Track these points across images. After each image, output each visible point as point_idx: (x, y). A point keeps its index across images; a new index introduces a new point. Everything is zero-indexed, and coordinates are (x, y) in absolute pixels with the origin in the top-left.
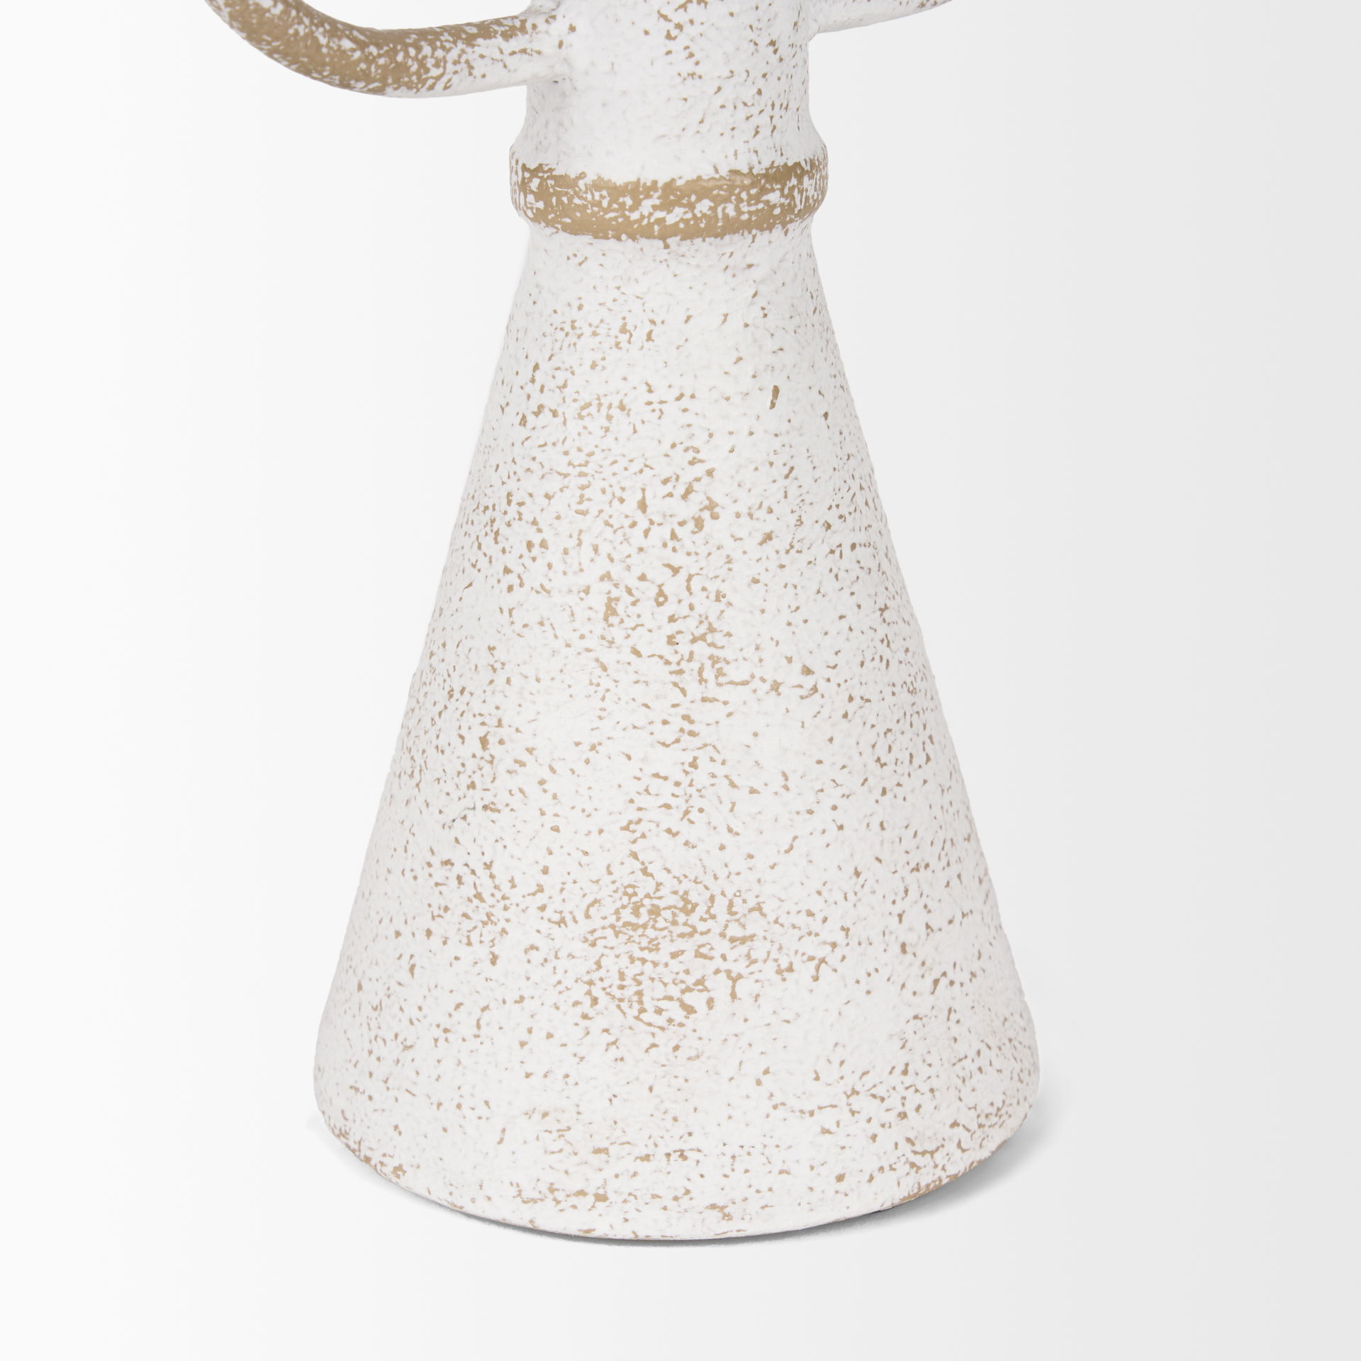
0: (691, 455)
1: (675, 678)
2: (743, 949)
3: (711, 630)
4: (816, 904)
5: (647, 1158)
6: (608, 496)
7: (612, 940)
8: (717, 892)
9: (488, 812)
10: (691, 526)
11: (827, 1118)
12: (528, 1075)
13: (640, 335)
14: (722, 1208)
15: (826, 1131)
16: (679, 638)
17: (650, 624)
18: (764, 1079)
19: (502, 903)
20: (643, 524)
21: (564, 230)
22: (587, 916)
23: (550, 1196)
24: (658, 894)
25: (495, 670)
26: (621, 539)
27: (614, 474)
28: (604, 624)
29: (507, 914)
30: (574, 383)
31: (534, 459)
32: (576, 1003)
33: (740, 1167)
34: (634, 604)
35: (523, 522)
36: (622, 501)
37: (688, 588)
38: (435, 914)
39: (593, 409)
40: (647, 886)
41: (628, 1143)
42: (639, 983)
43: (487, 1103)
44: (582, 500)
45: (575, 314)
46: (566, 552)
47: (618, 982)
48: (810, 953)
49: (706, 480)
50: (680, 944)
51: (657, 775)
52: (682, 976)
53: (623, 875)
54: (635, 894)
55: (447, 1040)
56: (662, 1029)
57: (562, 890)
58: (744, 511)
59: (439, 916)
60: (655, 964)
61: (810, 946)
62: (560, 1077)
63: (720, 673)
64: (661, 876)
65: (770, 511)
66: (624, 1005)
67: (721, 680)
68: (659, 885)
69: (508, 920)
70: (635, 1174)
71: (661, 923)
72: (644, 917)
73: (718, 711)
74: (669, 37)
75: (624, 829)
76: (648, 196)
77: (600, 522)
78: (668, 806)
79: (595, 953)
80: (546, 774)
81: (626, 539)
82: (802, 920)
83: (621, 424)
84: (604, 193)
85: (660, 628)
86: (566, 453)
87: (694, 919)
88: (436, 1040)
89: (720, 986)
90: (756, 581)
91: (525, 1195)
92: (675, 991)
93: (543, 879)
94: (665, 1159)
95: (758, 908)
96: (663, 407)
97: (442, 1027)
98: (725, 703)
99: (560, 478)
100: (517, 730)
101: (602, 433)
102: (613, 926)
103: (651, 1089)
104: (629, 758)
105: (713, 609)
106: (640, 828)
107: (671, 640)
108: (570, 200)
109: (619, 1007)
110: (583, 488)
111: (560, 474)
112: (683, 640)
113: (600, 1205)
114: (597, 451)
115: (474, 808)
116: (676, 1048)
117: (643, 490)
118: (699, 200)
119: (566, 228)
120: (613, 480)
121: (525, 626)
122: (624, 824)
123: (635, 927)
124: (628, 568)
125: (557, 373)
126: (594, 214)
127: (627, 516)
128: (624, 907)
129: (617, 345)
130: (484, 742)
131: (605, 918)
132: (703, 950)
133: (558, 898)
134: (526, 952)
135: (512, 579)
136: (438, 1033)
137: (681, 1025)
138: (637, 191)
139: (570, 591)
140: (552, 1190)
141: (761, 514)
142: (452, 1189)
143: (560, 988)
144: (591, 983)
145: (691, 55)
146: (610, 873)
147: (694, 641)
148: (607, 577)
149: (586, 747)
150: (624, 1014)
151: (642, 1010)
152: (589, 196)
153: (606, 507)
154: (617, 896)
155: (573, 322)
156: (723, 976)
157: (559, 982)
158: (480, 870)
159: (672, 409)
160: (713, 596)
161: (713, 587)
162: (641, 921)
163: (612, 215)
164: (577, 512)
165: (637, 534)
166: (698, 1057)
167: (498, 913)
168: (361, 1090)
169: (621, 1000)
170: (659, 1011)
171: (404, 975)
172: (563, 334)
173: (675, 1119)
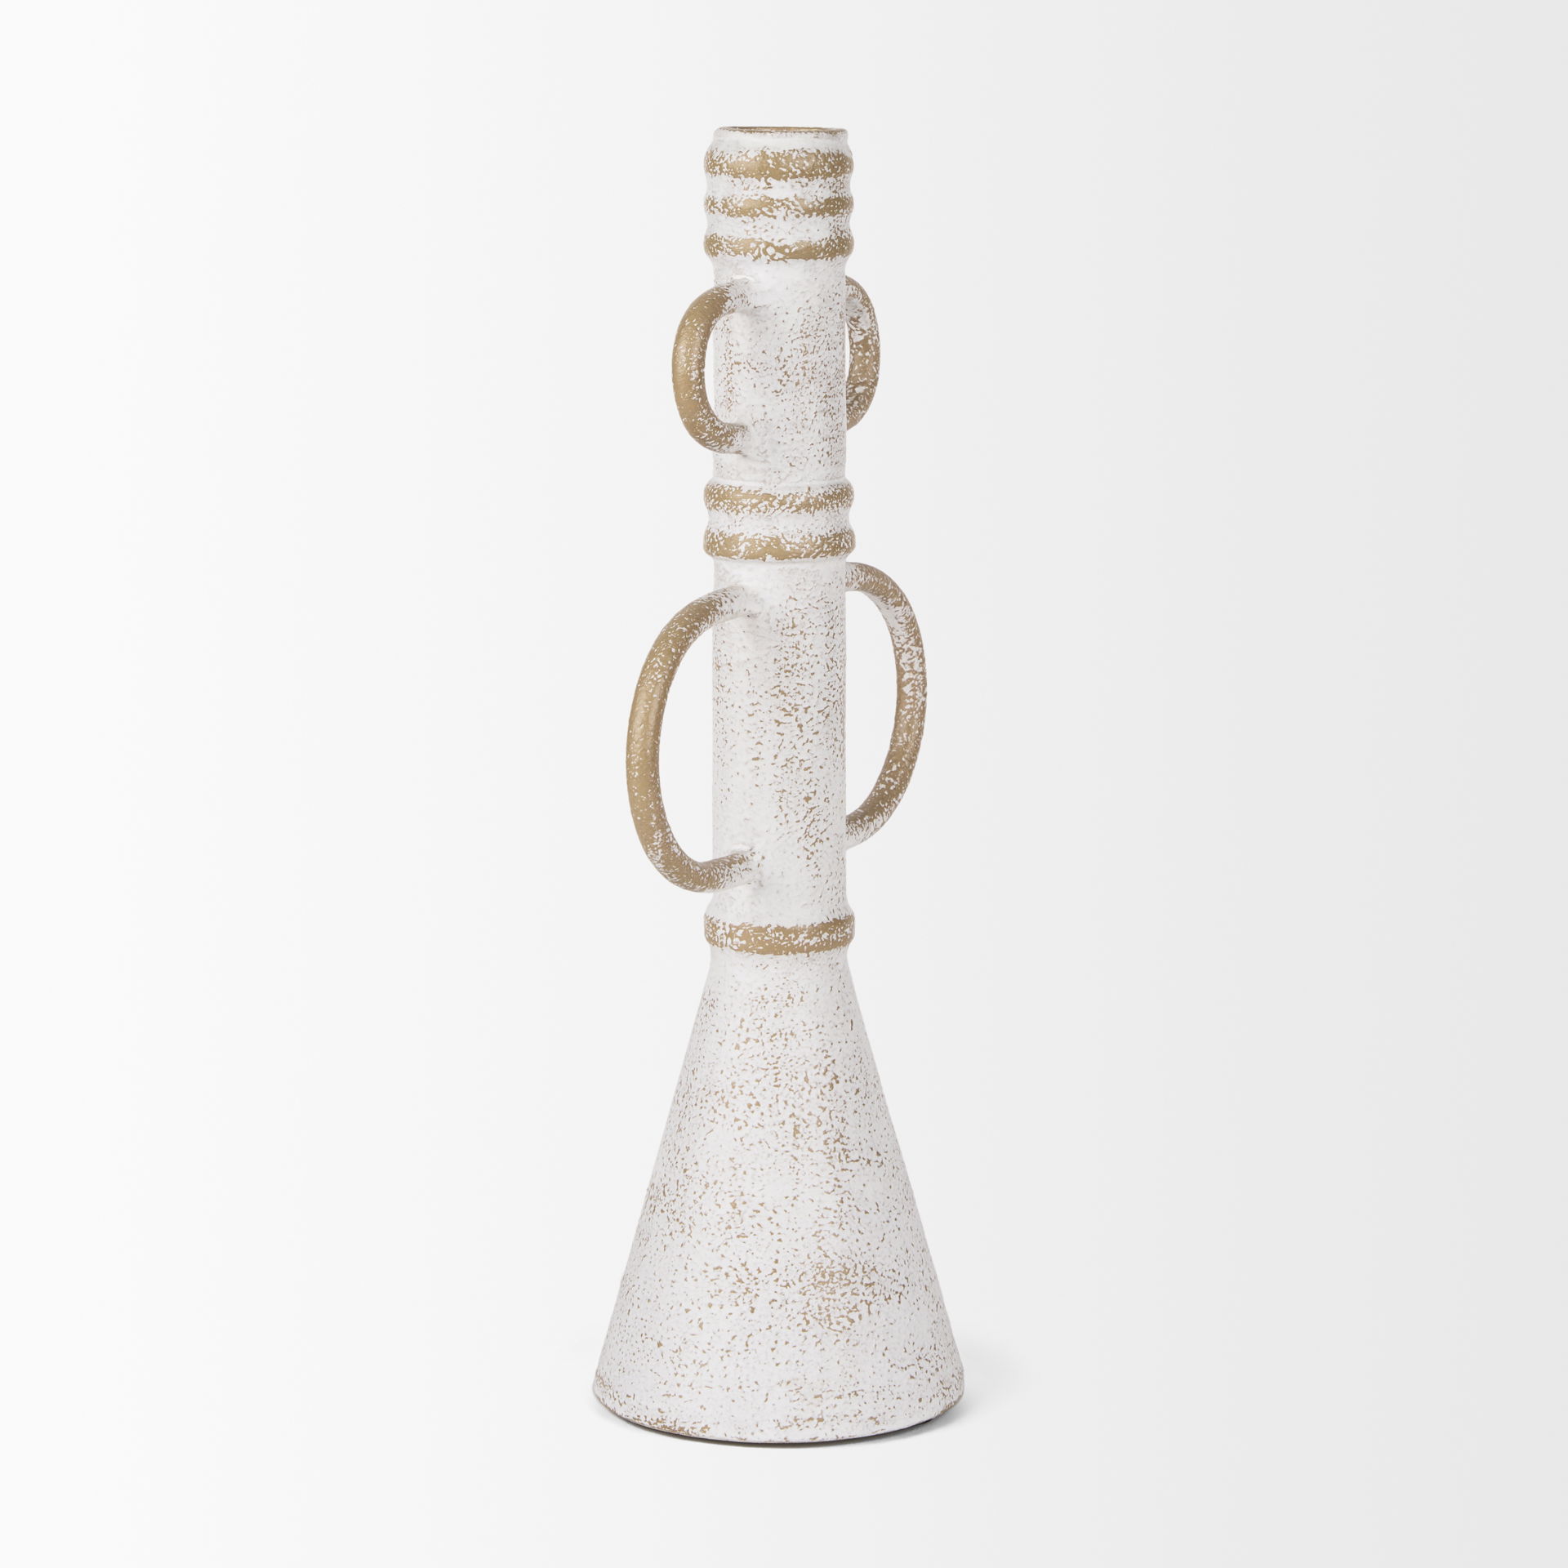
0: (825, 1053)
1: (829, 1160)
2: (870, 1289)
3: (842, 1136)
4: (895, 1266)
5: (840, 1397)
6: (790, 1077)
7: (813, 1291)
8: (857, 1263)
9: (741, 1238)
10: (828, 1087)
11: (911, 1371)
12: (777, 1365)
13: (797, 999)
14: (875, 1419)
15: (912, 1377)
16: (829, 1141)
17: (815, 1135)
18: (886, 1353)
19: (754, 1282)
20: (808, 1088)
21: (758, 953)
22: (800, 1281)
23: (795, 1424)
24: (833, 1266)
25: (735, 1169)
26: (798, 1096)
27: (791, 1066)
28: (794, 1138)
29: (758, 1287)
30: (766, 1025)
31: (747, 1064)
32: (799, 1325)
33: (881, 1397)
34: (807, 1127)
35: (744, 1095)
36: (796, 1078)
37: (830, 1117)
38: (713, 1294)
39: (778, 1036)
40: (826, 1263)
41: (831, 1390)
42: (828, 1311)
43: (756, 1383)
44: (776, 1080)
45: (763, 992)
46: (770, 1106)
47: (818, 1311)
48: (896, 1290)
49: (832, 1065)
50: (845, 1289)
51: (826, 1208)
52: (847, 1305)
53: (815, 1258)
54: (822, 1267)
55: (728, 1356)
56: (841, 1332)
57: (786, 1270)
58: (848, 1079)
59: (716, 1295)
60: (834, 1300)
61: (895, 1287)
62: (794, 1362)
63: (847, 1157)
64: (833, 1257)
65: (857, 1078)
66: (822, 1322)
67: (848, 1160)
68: (832, 1261)
69: (758, 1290)
70: (835, 1406)
71: (835, 1280)
72: (827, 1278)
73: (848, 1175)
74: (808, 858)
75: (813, 1236)
76: (803, 933)
77: (787, 1089)
78: (833, 1223)
79: (805, 1298)
80: (771, 1214)
81: (800, 1096)
82: (891, 1274)
83: (792, 1041)
84: (781, 933)
85: (820, 1137)
86: (766, 1059)
87: (849, 1276)
88: (722, 1358)
89: (863, 1308)
90: (856, 1112)
91: (781, 1426)
92: (844, 1313)
93: (776, 1266)
94: (848, 1396)
95: (874, 1269)
96: (811, 1032)
97: (725, 1350)
98: (851, 1171)
99: (763, 1071)
100: (753, 1196)
101: (784, 1047)
102: (813, 1284)
103: (838, 1362)
104: (813, 1201)
105: (840, 1126)
106: (822, 1234)
107: (826, 1143)
108: (763, 938)
109: (820, 1323)
110: (776, 1074)
111: (763, 1069)
112: (830, 1142)
113: (820, 1424)
114: (782, 1056)
115: (732, 1238)
116: (848, 1341)
117: (806, 1072)
118: (823, 933)
119: (759, 952)
120: (791, 1069)
121: (751, 1145)
122: (814, 1233)
123: (823, 1283)
124: (803, 1110)
125: (756, 1022)
126: (776, 943)
127: (800, 1086)
128: (817, 1274)
129: (787, 1004)
130: (734, 1205)
131: (809, 1281)
132: (855, 1291)
133: (784, 1274)
134: (770, 1303)
135: (741, 1123)
136: (724, 1353)
137: (849, 1329)
138: (796, 931)
139: (774, 1125)
140: (796, 1420)
141: (854, 1080)
142: (739, 1430)
143: (789, 1318)
144: (805, 1313)
145: (817, 866)
146: (809, 1258)
147: (835, 1142)
148: (793, 1115)
149: (791, 1198)
150: (822, 1326)
151: (831, 1324)
152: (773, 935)
153: (789, 1082)
154: (814, 1269)
155: (762, 996)
156: (864, 1303)
157: (789, 1316)
158: (739, 1267)
159: (815, 1032)
160: (840, 1120)
161: (840, 1115)
162: (826, 1280)
163: (785, 943)
164: (775, 1086)
165: (805, 1094)
166: (857, 1344)
167: (752, 1287)
168: (673, 1394)
169: (821, 1320)
170: (838, 1323)
171: (696, 1330)
172: (757, 1003)
173: (851, 1376)
